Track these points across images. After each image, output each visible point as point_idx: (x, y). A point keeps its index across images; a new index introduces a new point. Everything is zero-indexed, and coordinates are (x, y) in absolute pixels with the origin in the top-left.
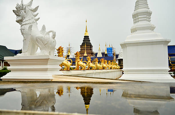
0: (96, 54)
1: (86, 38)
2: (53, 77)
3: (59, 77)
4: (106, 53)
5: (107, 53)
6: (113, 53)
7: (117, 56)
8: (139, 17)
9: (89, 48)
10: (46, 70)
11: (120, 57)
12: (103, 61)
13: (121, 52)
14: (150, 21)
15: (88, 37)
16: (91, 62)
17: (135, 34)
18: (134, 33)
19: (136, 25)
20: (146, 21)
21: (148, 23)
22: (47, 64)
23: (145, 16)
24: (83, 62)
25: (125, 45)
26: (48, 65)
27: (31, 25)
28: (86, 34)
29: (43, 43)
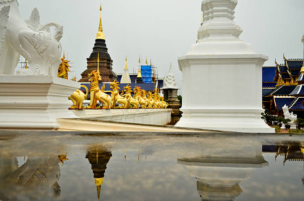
0: (120, 77)
1: (100, 44)
2: (58, 122)
3: (73, 123)
4: (139, 76)
5: (141, 77)
6: (152, 76)
7: (161, 82)
8: (215, 8)
9: (105, 65)
10: (43, 107)
11: (167, 86)
12: (139, 92)
13: (170, 76)
14: (232, 19)
15: (104, 41)
16: (120, 93)
17: (204, 42)
18: (204, 39)
19: (208, 24)
20: (226, 19)
21: (229, 21)
22: (46, 96)
23: (226, 8)
24: (106, 93)
25: (188, 62)
26: (48, 97)
27: (7, 5)
28: (100, 35)
29: (37, 49)
